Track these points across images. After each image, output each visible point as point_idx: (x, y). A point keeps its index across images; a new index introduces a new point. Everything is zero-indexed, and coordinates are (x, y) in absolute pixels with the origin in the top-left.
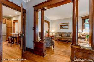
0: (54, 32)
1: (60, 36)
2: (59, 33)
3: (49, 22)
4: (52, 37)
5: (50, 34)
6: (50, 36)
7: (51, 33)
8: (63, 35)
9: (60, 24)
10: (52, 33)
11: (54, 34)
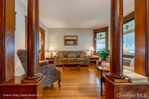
0: (55, 51)
1: (65, 57)
2: (63, 52)
3: (44, 31)
4: (51, 60)
5: (47, 55)
6: (47, 59)
7: (48, 52)
8: (69, 55)
9: (65, 36)
10: (50, 53)
11: (54, 54)
